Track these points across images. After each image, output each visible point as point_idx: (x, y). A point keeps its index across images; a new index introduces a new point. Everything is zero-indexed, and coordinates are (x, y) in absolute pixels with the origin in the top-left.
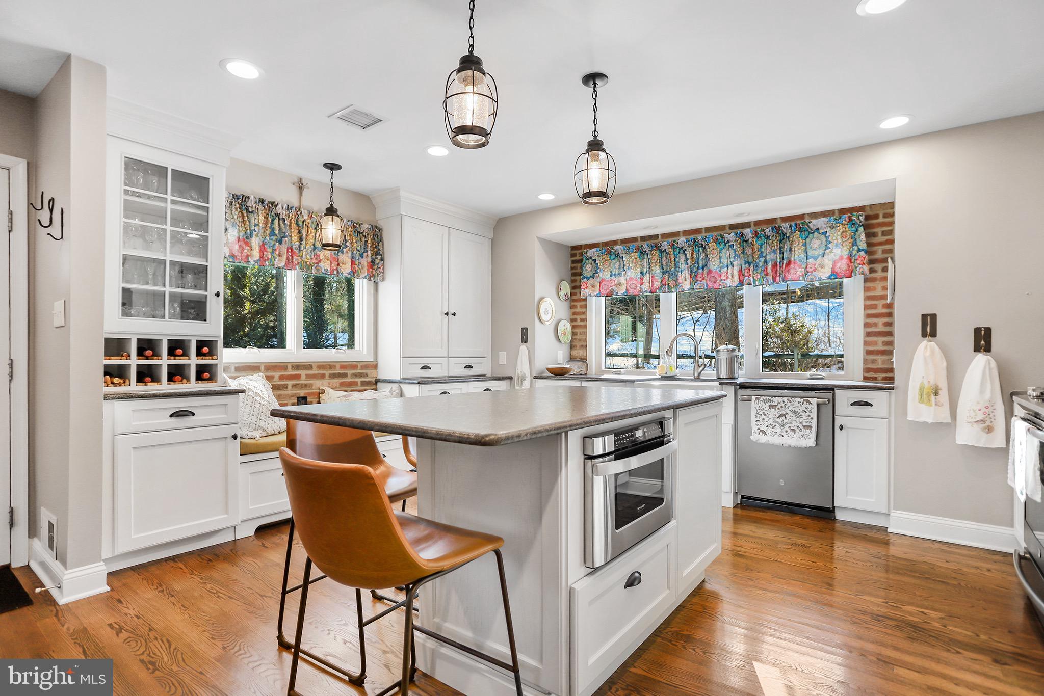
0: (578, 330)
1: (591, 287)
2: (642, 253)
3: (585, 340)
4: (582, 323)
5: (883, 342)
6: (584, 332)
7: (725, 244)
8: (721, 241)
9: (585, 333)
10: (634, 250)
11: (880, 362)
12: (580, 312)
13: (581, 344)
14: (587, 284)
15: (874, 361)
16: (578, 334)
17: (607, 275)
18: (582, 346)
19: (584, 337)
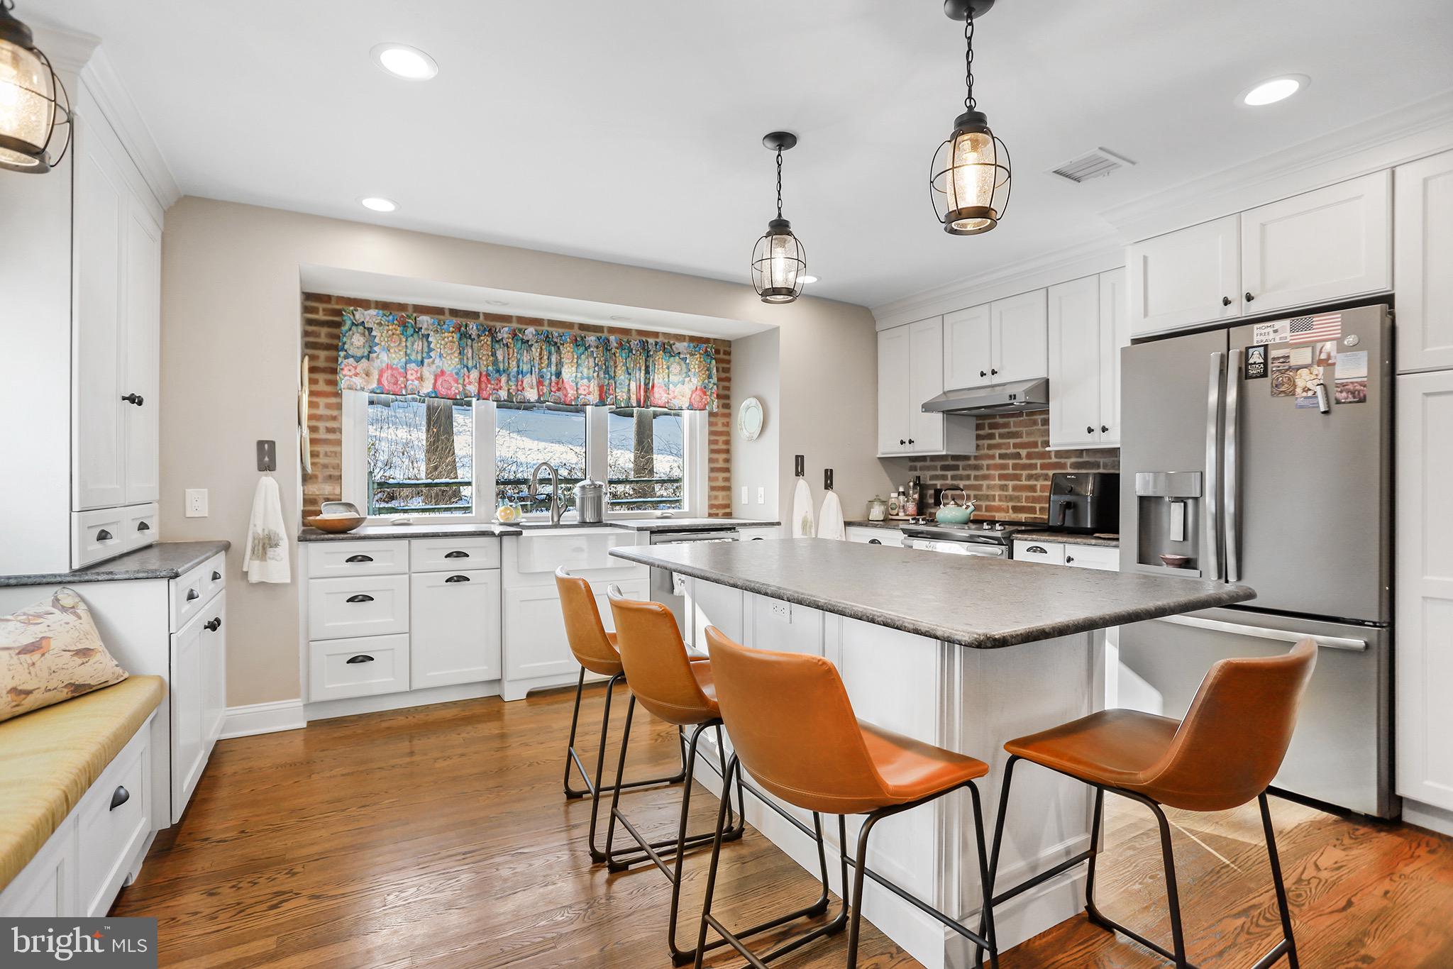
0: (321, 449)
1: (364, 376)
2: (465, 336)
3: (338, 467)
4: (331, 436)
5: (723, 478)
6: (336, 453)
7: (586, 349)
8: (578, 342)
9: (338, 455)
10: (451, 329)
11: (720, 497)
12: (327, 416)
13: (328, 473)
14: (356, 368)
15: (716, 497)
16: (321, 456)
17: (394, 359)
18: (330, 477)
19: (337, 461)
